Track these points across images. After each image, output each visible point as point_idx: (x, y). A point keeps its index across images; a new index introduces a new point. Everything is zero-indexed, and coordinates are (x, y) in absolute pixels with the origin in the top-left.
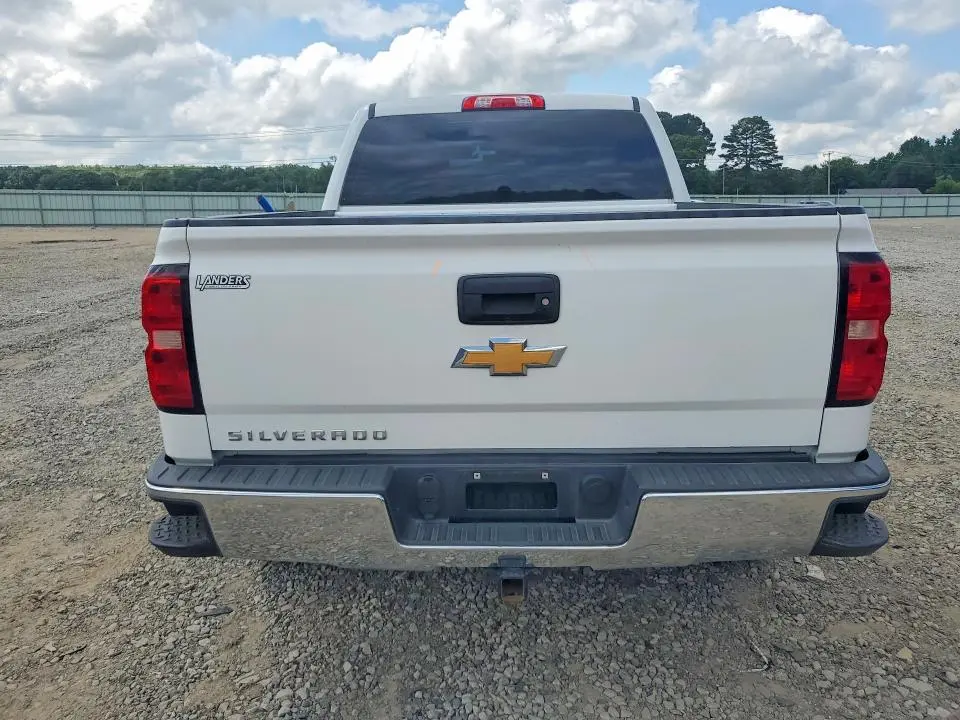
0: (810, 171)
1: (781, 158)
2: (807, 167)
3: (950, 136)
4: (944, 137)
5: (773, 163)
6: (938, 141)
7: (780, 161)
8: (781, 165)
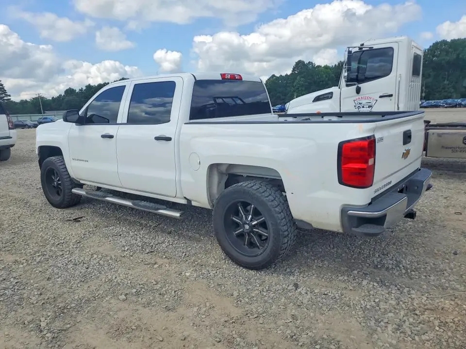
0: (24, 103)
1: (10, 96)
2: (22, 101)
3: (84, 88)
4: (82, 88)
5: (5, 98)
6: (80, 90)
7: (9, 98)
8: (10, 99)
